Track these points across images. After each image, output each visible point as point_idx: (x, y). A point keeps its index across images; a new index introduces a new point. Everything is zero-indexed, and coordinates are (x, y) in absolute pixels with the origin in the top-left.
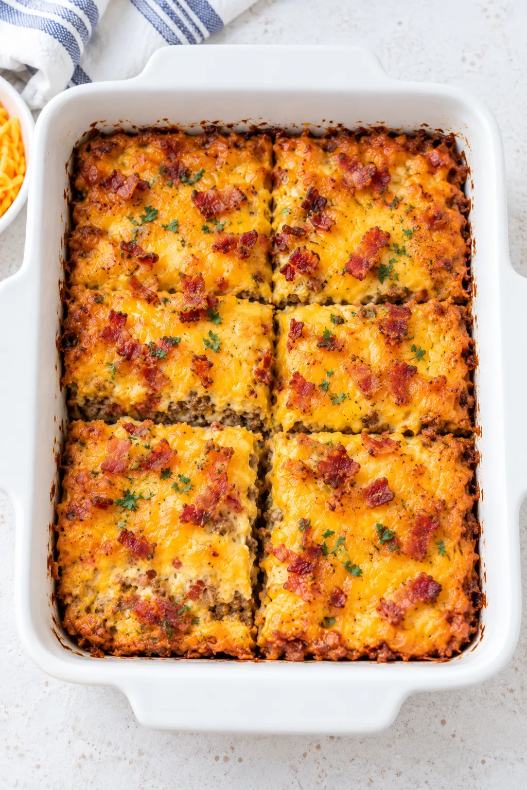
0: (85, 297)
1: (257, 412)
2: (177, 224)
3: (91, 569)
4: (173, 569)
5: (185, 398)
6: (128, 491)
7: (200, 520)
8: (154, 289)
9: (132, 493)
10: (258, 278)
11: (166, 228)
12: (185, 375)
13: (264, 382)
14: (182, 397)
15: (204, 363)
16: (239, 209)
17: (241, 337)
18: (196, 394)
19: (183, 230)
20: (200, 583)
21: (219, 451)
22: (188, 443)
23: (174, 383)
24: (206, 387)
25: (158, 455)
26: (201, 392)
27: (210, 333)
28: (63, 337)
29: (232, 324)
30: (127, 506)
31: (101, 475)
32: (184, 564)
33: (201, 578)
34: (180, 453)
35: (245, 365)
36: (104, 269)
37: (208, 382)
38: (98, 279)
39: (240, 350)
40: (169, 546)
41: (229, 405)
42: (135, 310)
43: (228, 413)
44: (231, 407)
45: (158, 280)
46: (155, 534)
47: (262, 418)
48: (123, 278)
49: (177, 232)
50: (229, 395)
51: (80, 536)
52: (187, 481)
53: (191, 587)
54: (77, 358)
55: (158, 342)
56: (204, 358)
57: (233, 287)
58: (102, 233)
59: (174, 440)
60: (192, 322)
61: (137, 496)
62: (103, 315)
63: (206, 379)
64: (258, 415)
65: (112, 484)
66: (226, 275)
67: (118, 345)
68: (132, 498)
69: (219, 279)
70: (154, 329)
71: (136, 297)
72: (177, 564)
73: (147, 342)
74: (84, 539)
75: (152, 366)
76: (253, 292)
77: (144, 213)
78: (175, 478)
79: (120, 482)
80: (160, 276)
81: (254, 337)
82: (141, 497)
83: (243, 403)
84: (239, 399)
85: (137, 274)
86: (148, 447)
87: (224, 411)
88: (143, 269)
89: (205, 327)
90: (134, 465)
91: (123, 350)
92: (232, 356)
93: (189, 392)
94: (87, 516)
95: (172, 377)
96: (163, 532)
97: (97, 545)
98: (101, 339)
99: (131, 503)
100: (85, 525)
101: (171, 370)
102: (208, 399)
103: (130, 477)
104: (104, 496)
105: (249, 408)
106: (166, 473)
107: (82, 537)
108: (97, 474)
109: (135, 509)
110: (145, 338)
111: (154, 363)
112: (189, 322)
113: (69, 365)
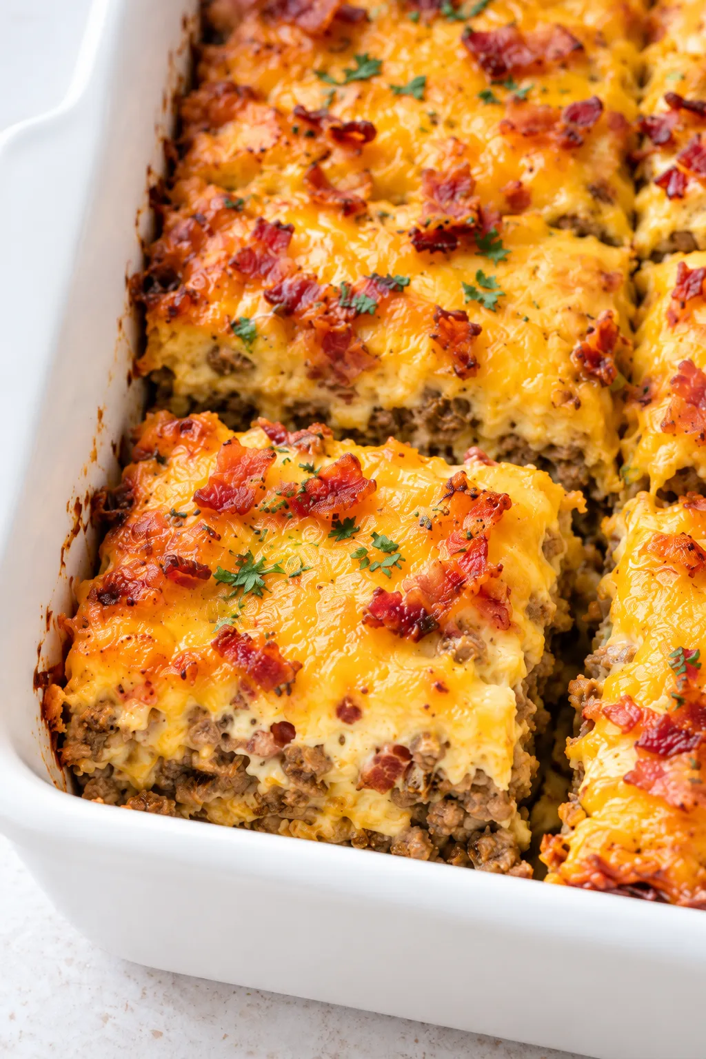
0: (206, 200)
1: (578, 443)
2: (422, 84)
3: (145, 711)
4: (338, 723)
5: (413, 402)
6: (249, 556)
7: (410, 624)
8: (361, 193)
9: (258, 559)
10: (600, 193)
11: (398, 92)
12: (416, 351)
13: (600, 378)
14: (404, 397)
15: (460, 325)
16: (564, 66)
17: (549, 287)
18: (438, 394)
19: (436, 96)
20: (402, 751)
21: (474, 497)
22: (404, 475)
23: (389, 368)
24: (461, 375)
25: (332, 486)
26: (450, 389)
27: (480, 275)
28: (146, 273)
29: (531, 264)
30: (243, 586)
31: (191, 520)
32: (366, 712)
33: (404, 741)
34: (383, 492)
35: (554, 341)
36: (251, 151)
37: (468, 367)
38: (237, 170)
39: (546, 310)
40: (333, 672)
41: (513, 425)
42: (314, 225)
43: (508, 444)
44: (516, 430)
45: (371, 179)
46: (300, 646)
47: (590, 460)
48: (294, 171)
49: (422, 99)
50: (516, 399)
51: (124, 638)
52: (390, 549)
53: (377, 760)
54: (174, 312)
55: (357, 281)
56: (463, 317)
57: (541, 206)
58: (255, 96)
59: (375, 466)
60: (439, 254)
61: (269, 567)
62: (241, 232)
63: (463, 358)
64: (580, 454)
65: (214, 536)
66: (527, 178)
67: (269, 283)
68: (257, 570)
69: (510, 186)
70: (352, 260)
71: (318, 204)
72: (349, 712)
73: (336, 281)
74: (130, 644)
75: (341, 326)
76: (586, 220)
77: (353, 65)
78: (362, 541)
79: (236, 537)
80: (377, 173)
81: (579, 290)
82: (278, 570)
83: (547, 421)
84: (538, 410)
85: (326, 166)
86: (310, 469)
87: (502, 439)
88: (339, 156)
89: (469, 266)
90: (271, 499)
91: (279, 292)
92: (527, 320)
93: (421, 387)
94: (143, 594)
95: (385, 354)
96: (322, 642)
97: (161, 660)
98: (230, 271)
99: (250, 581)
100: (139, 617)
101: (384, 341)
102: (465, 406)
103: (258, 527)
104: (191, 557)
105: (560, 434)
106: (342, 528)
107: (129, 639)
108: (184, 517)
109: (260, 592)
110: (328, 274)
111: (347, 320)
112: (432, 252)
113: (156, 330)
